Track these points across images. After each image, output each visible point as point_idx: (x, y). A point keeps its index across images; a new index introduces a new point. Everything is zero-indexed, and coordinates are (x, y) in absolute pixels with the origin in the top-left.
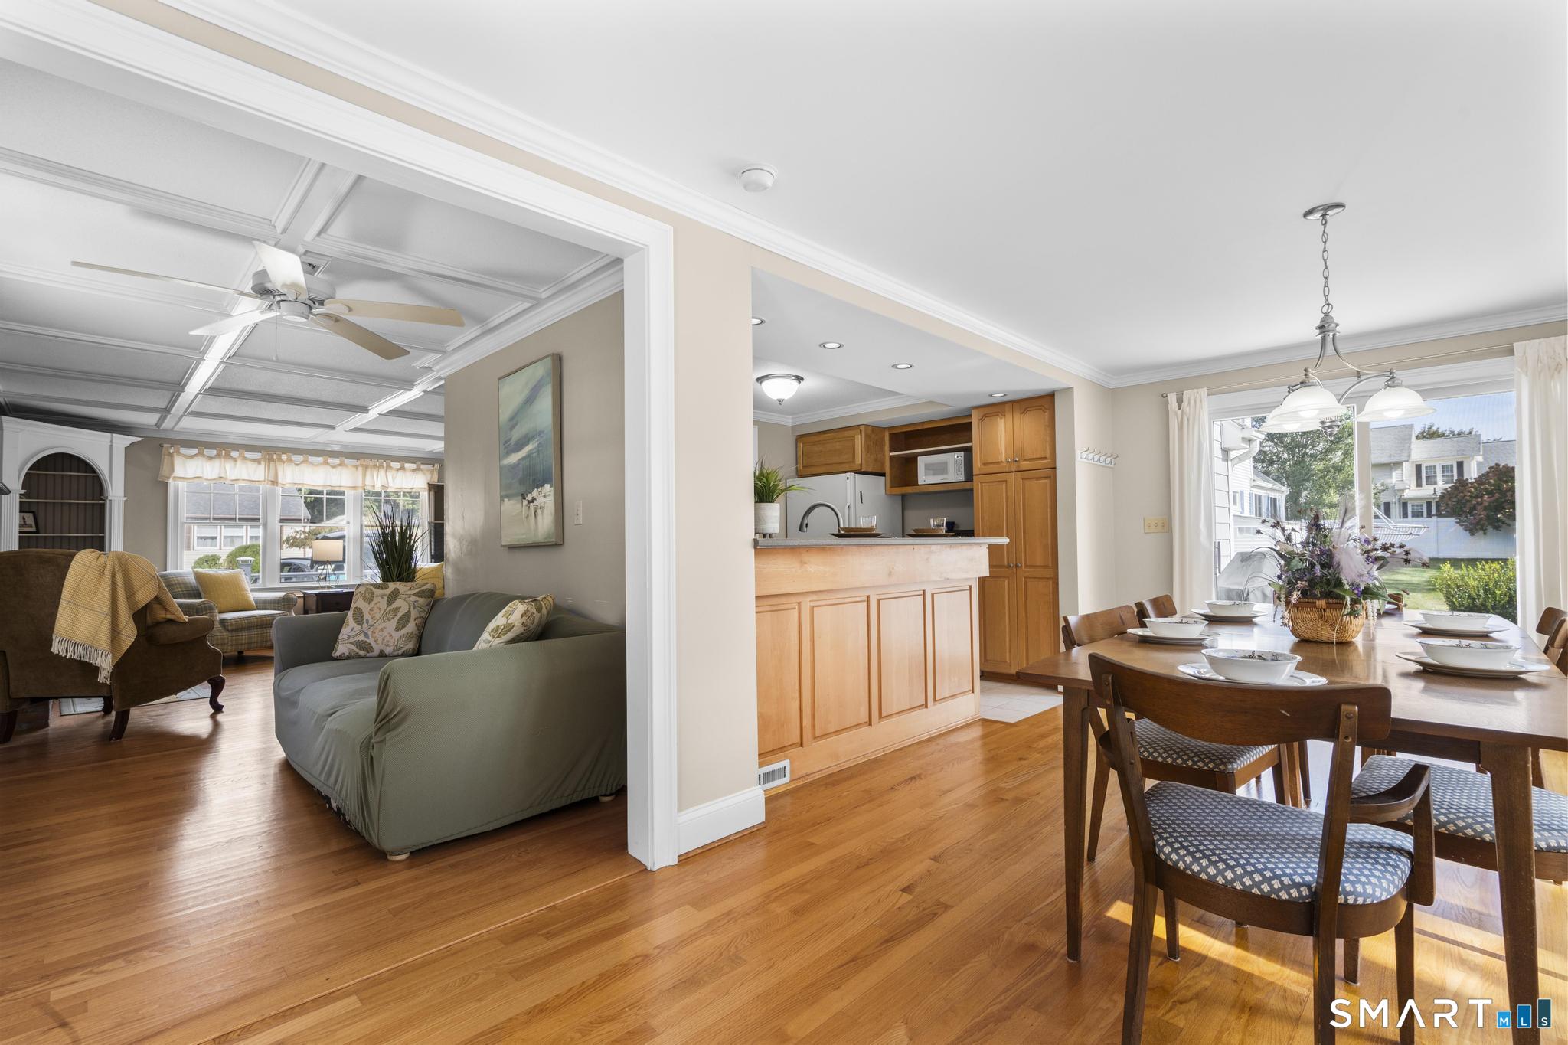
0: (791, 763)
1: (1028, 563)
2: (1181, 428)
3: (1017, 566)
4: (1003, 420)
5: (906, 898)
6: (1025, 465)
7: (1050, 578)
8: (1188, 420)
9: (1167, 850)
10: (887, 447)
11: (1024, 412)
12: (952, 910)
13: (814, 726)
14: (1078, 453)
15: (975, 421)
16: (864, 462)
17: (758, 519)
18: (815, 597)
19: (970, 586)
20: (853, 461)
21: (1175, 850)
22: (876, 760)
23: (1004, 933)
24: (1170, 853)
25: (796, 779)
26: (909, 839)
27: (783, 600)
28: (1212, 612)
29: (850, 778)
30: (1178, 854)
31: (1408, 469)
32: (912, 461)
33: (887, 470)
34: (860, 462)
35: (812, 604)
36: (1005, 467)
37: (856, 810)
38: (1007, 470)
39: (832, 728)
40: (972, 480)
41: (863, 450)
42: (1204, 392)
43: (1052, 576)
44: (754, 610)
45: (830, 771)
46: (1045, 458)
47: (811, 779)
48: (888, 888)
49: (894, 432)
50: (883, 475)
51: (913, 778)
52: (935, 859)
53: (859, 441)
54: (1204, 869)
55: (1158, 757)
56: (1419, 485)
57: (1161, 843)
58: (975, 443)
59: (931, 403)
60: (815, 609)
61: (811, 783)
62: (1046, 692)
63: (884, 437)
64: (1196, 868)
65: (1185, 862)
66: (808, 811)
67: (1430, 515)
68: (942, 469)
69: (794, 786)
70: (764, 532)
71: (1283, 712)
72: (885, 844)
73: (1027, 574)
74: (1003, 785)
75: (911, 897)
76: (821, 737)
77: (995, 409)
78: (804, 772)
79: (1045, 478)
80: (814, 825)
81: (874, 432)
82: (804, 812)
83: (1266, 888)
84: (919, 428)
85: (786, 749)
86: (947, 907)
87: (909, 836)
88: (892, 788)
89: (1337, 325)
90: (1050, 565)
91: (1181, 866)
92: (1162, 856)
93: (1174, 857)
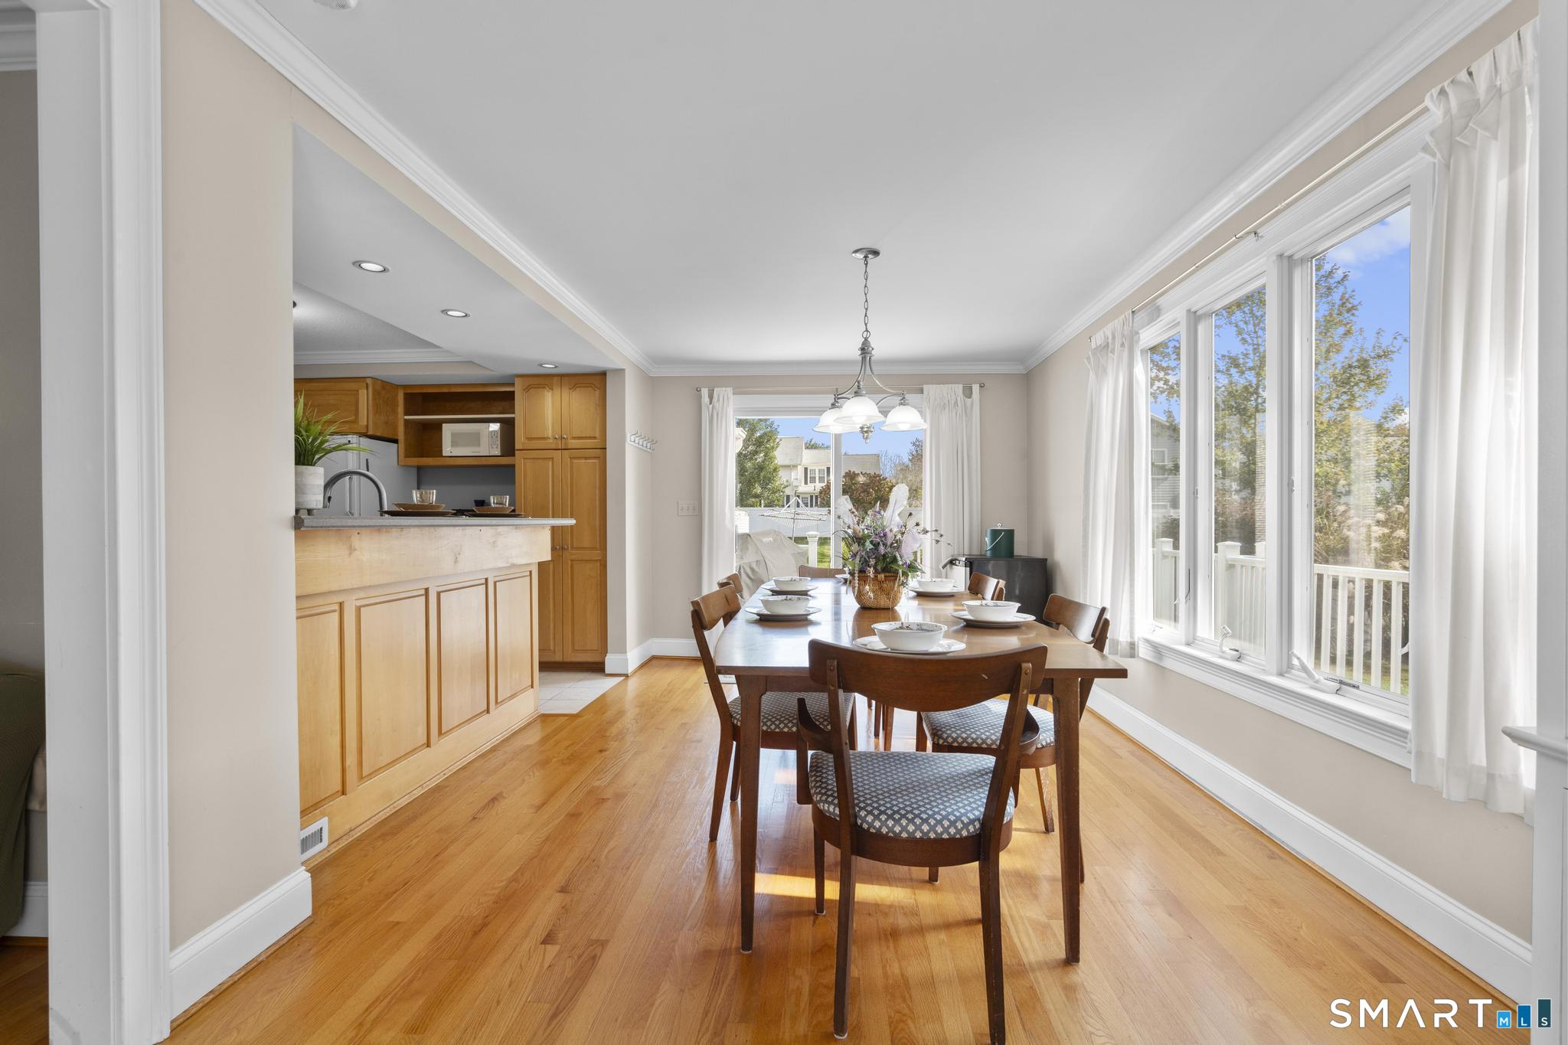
0: (330, 820)
1: (575, 546)
2: (711, 421)
3: (563, 548)
4: (550, 394)
5: (552, 950)
6: (573, 443)
7: (597, 560)
8: (717, 414)
9: (870, 819)
10: (401, 409)
11: (574, 387)
12: (610, 943)
13: (360, 764)
14: (628, 435)
15: (518, 389)
16: (371, 423)
17: (300, 489)
18: (362, 594)
19: (531, 572)
20: (356, 421)
21: (877, 817)
22: (438, 789)
23: (673, 950)
24: (873, 821)
25: (337, 840)
26: (522, 875)
27: (320, 601)
28: (777, 587)
29: (414, 818)
30: (880, 820)
31: (800, 470)
32: (437, 427)
33: (401, 436)
34: (365, 423)
35: (359, 603)
36: (551, 444)
37: (439, 858)
38: (554, 447)
39: (384, 760)
40: (514, 455)
41: (370, 408)
42: (730, 390)
43: (599, 558)
44: (293, 614)
45: (382, 816)
46: (595, 438)
47: (357, 834)
48: (526, 946)
49: (409, 391)
50: (395, 441)
51: (494, 800)
52: (563, 890)
53: (364, 398)
54: (904, 829)
55: (784, 728)
56: (806, 483)
57: (863, 813)
58: (518, 415)
59: (471, 363)
60: (362, 609)
61: (359, 840)
62: (593, 675)
63: (396, 395)
64: (897, 829)
65: (887, 827)
66: (370, 880)
67: (812, 506)
68: (475, 439)
69: (334, 850)
70: (309, 507)
71: (984, 676)
72: (496, 892)
73: (573, 557)
74: (598, 783)
75: (557, 948)
76: (370, 776)
77: (542, 380)
78: (347, 827)
79: (595, 458)
80: (388, 896)
81: (384, 389)
82: (366, 883)
83: (952, 831)
84: (445, 390)
85: (324, 803)
86: (603, 944)
87: (521, 871)
88: (474, 818)
89: (873, 349)
90: (598, 547)
91: (884, 830)
92: (865, 826)
93: (877, 824)
